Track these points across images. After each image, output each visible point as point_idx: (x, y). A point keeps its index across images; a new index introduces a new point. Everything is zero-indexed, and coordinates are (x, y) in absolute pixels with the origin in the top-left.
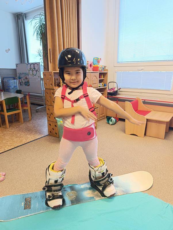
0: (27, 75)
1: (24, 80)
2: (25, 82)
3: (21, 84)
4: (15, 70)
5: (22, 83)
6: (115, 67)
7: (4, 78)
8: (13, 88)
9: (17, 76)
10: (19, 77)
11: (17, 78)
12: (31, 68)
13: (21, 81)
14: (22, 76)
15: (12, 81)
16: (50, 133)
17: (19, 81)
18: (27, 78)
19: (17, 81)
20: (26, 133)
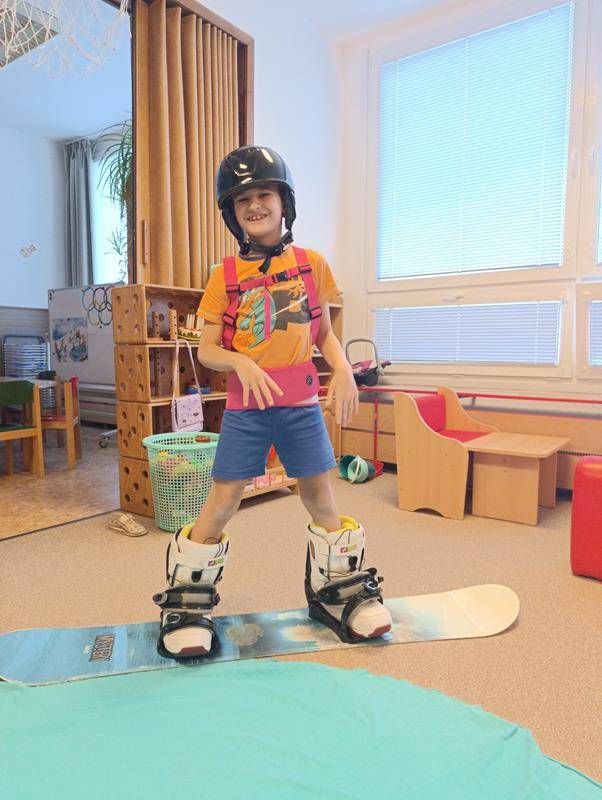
0: (80, 324)
1: (70, 340)
2: (73, 349)
3: (59, 357)
4: (46, 311)
5: (63, 353)
6: (370, 296)
7: (5, 337)
8: (32, 371)
9: (48, 331)
10: (55, 333)
11: (48, 337)
12: (94, 303)
13: (59, 347)
14: (64, 329)
15: (32, 346)
16: (125, 501)
17: (56, 345)
18: (81, 334)
19: (49, 347)
20: (44, 503)
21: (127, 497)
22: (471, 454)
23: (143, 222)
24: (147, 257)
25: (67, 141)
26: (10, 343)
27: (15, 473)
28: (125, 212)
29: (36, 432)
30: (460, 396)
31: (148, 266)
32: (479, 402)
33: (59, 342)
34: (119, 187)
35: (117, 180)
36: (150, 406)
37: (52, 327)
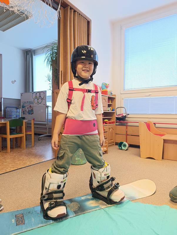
0: (31, 103)
1: (28, 108)
2: (29, 111)
3: (24, 113)
4: (20, 100)
5: (25, 112)
6: (122, 95)
7: (6, 107)
9: (20, 105)
10: (23, 106)
11: (20, 107)
12: (36, 97)
13: (24, 110)
14: (26, 105)
17: (23, 110)
18: (31, 106)
19: (20, 110)
22: (164, 140)
25: (26, 50)
26: (8, 109)
29: (23, 135)
33: (24, 109)
37: (22, 104)
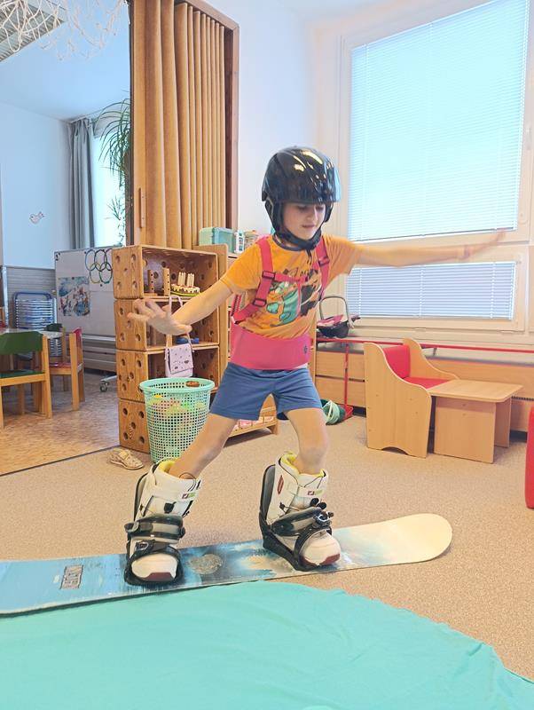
0: (83, 282)
1: (74, 298)
2: (77, 305)
3: (65, 312)
4: (54, 271)
5: (67, 308)
7: (17, 294)
8: (40, 324)
9: (55, 289)
10: (61, 290)
11: (55, 294)
12: (95, 264)
13: (64, 303)
14: (68, 287)
15: (41, 302)
16: (123, 438)
17: (61, 301)
18: (84, 291)
19: (55, 302)
20: (52, 441)
21: (125, 435)
22: (434, 398)
23: (140, 190)
24: (143, 222)
25: (72, 120)
26: (21, 299)
27: (26, 413)
28: (123, 181)
29: (45, 377)
30: (424, 347)
31: (144, 229)
32: (440, 352)
33: (64, 298)
34: (118, 159)
35: (116, 153)
36: (146, 354)
37: (58, 285)
